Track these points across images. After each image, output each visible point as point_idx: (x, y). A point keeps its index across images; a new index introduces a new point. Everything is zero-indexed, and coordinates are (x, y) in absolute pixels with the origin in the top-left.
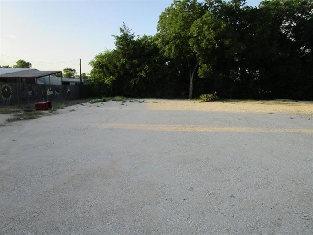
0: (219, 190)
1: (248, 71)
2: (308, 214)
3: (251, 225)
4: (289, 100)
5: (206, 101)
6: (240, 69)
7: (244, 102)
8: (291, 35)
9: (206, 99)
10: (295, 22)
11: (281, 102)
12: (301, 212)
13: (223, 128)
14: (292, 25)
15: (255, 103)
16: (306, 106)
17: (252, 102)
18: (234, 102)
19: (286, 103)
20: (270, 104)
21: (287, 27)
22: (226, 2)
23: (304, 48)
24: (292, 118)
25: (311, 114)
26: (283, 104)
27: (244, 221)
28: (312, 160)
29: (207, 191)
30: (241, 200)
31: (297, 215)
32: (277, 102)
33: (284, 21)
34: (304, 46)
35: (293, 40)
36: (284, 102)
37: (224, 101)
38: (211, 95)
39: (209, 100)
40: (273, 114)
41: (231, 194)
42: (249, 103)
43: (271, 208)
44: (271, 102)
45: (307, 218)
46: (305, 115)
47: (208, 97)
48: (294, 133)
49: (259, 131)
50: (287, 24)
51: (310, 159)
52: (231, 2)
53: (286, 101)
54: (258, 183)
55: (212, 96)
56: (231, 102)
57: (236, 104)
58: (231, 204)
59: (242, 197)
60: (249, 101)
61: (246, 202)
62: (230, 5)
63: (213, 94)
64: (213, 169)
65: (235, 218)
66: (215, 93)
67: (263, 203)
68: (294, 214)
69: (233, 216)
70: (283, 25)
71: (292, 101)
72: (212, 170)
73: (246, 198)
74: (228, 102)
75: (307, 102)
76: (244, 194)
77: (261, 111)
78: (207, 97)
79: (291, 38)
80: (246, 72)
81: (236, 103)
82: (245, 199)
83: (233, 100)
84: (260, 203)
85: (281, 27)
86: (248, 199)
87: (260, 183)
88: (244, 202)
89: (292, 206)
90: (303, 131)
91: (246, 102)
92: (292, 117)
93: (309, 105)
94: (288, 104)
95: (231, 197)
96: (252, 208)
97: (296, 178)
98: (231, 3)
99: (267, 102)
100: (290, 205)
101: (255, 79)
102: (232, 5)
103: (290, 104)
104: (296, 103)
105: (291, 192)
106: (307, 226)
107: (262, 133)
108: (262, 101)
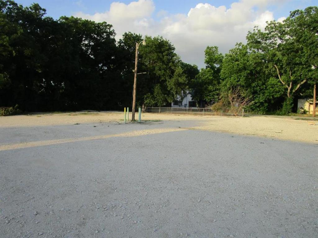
0: (21, 213)
1: (53, 83)
2: (107, 205)
3: (58, 235)
4: (93, 111)
5: (4, 116)
6: (44, 80)
7: (51, 114)
8: (90, 52)
9: (5, 113)
10: (93, 42)
11: (86, 113)
12: (101, 206)
13: (27, 143)
14: (91, 44)
15: (62, 115)
16: (107, 115)
17: (59, 114)
18: (39, 115)
19: (91, 114)
20: (76, 115)
21: (86, 45)
22: (23, 6)
23: (102, 65)
24: (95, 127)
25: (110, 122)
26: (89, 115)
27: (51, 234)
28: (110, 160)
29: (6, 218)
30: (48, 214)
31: (99, 210)
32: (83, 113)
33: (84, 39)
34: (102, 64)
35: (92, 57)
36: (89, 113)
37: (28, 115)
38: (11, 108)
39: (8, 114)
40: (79, 124)
41: (36, 212)
42: (56, 115)
43: (77, 211)
44: (77, 113)
45: (106, 209)
46: (106, 122)
47: (7, 111)
48: (97, 139)
49: (66, 142)
50: (86, 42)
51: (109, 160)
52: (29, 8)
53: (91, 112)
54: (65, 192)
55: (12, 110)
56: (37, 115)
57: (42, 117)
58: (36, 223)
59: (49, 211)
60: (56, 113)
61: (52, 214)
62: (28, 11)
63: (14, 107)
64: (14, 192)
65: (41, 235)
66: (17, 106)
67: (69, 210)
68: (96, 210)
69: (39, 234)
70: (83, 42)
71: (96, 112)
72: (12, 193)
73: (53, 210)
74: (33, 115)
75: (107, 112)
76: (50, 207)
77: (68, 122)
78: (5, 111)
79: (90, 55)
80: (51, 83)
81: (42, 115)
82: (52, 212)
83: (39, 113)
84: (67, 211)
85: (82, 44)
86: (54, 211)
87: (66, 191)
88: (50, 215)
89: (94, 204)
90: (104, 137)
91: (54, 114)
92: (95, 125)
93: (109, 114)
94: (92, 115)
95: (36, 215)
96: (58, 218)
97: (98, 178)
98: (30, 10)
99: (74, 113)
100: (93, 203)
101: (61, 91)
102: (30, 11)
103: (94, 114)
104: (99, 113)
105: (94, 191)
106: (106, 216)
107: (69, 143)
108: (69, 113)
